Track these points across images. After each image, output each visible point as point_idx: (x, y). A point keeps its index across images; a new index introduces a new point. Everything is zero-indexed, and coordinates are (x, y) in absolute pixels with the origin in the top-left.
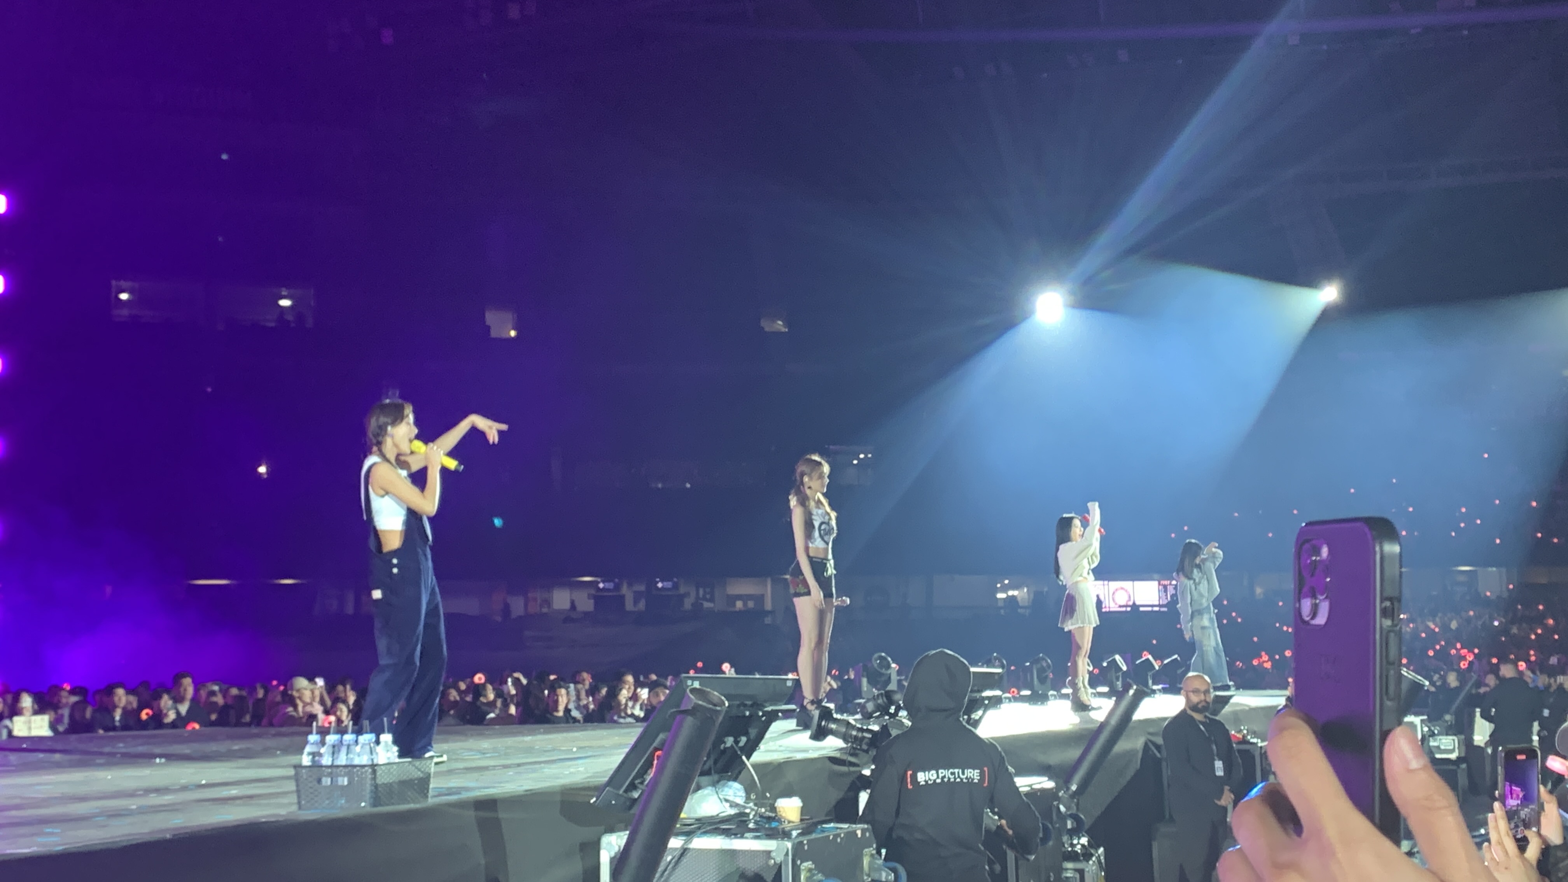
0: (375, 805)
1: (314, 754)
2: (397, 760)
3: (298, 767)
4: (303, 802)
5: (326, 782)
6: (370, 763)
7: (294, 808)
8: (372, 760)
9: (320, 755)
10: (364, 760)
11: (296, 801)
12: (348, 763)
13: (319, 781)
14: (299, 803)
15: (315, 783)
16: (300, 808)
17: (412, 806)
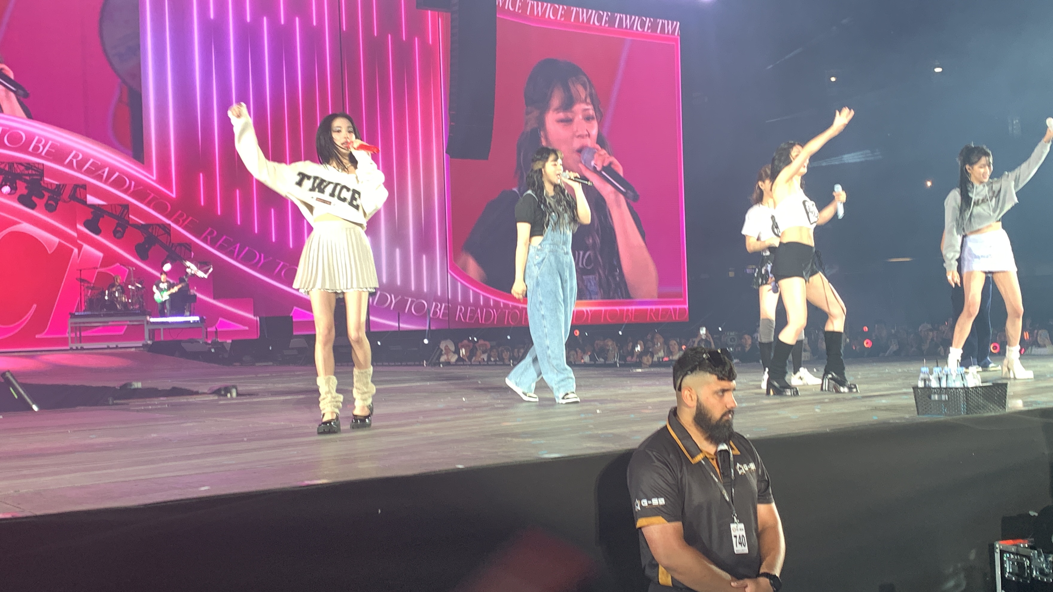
0: (967, 413)
1: (925, 380)
2: (981, 385)
3: (915, 388)
4: (920, 410)
5: (934, 397)
6: (962, 386)
7: (916, 412)
8: (964, 385)
9: (929, 380)
10: (959, 384)
11: (916, 409)
12: (948, 386)
13: (930, 397)
14: (918, 410)
15: (928, 398)
16: (918, 413)
17: (993, 414)
